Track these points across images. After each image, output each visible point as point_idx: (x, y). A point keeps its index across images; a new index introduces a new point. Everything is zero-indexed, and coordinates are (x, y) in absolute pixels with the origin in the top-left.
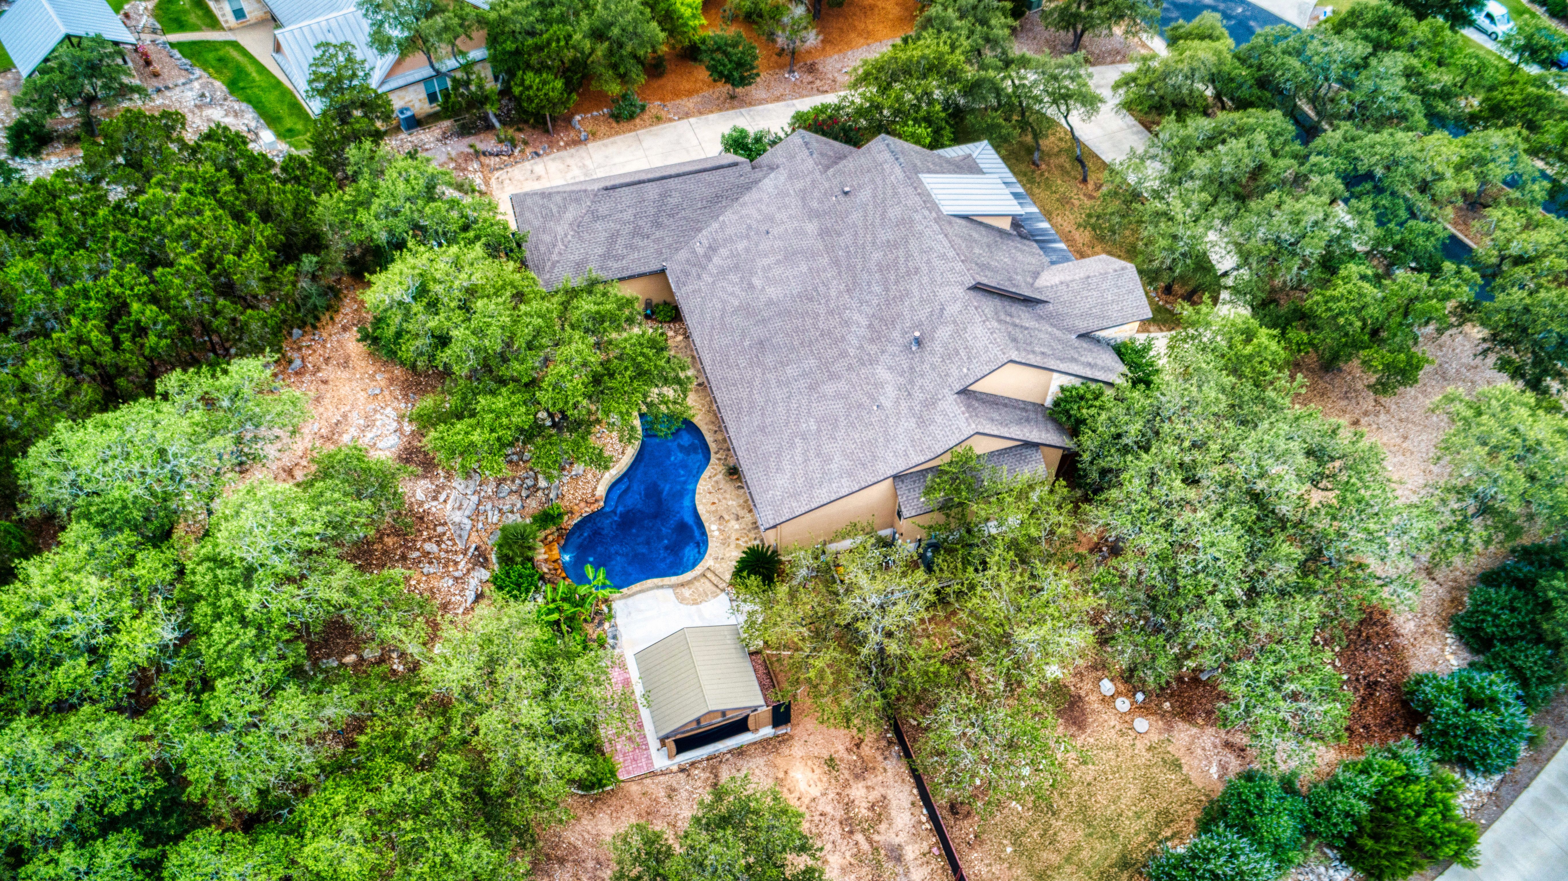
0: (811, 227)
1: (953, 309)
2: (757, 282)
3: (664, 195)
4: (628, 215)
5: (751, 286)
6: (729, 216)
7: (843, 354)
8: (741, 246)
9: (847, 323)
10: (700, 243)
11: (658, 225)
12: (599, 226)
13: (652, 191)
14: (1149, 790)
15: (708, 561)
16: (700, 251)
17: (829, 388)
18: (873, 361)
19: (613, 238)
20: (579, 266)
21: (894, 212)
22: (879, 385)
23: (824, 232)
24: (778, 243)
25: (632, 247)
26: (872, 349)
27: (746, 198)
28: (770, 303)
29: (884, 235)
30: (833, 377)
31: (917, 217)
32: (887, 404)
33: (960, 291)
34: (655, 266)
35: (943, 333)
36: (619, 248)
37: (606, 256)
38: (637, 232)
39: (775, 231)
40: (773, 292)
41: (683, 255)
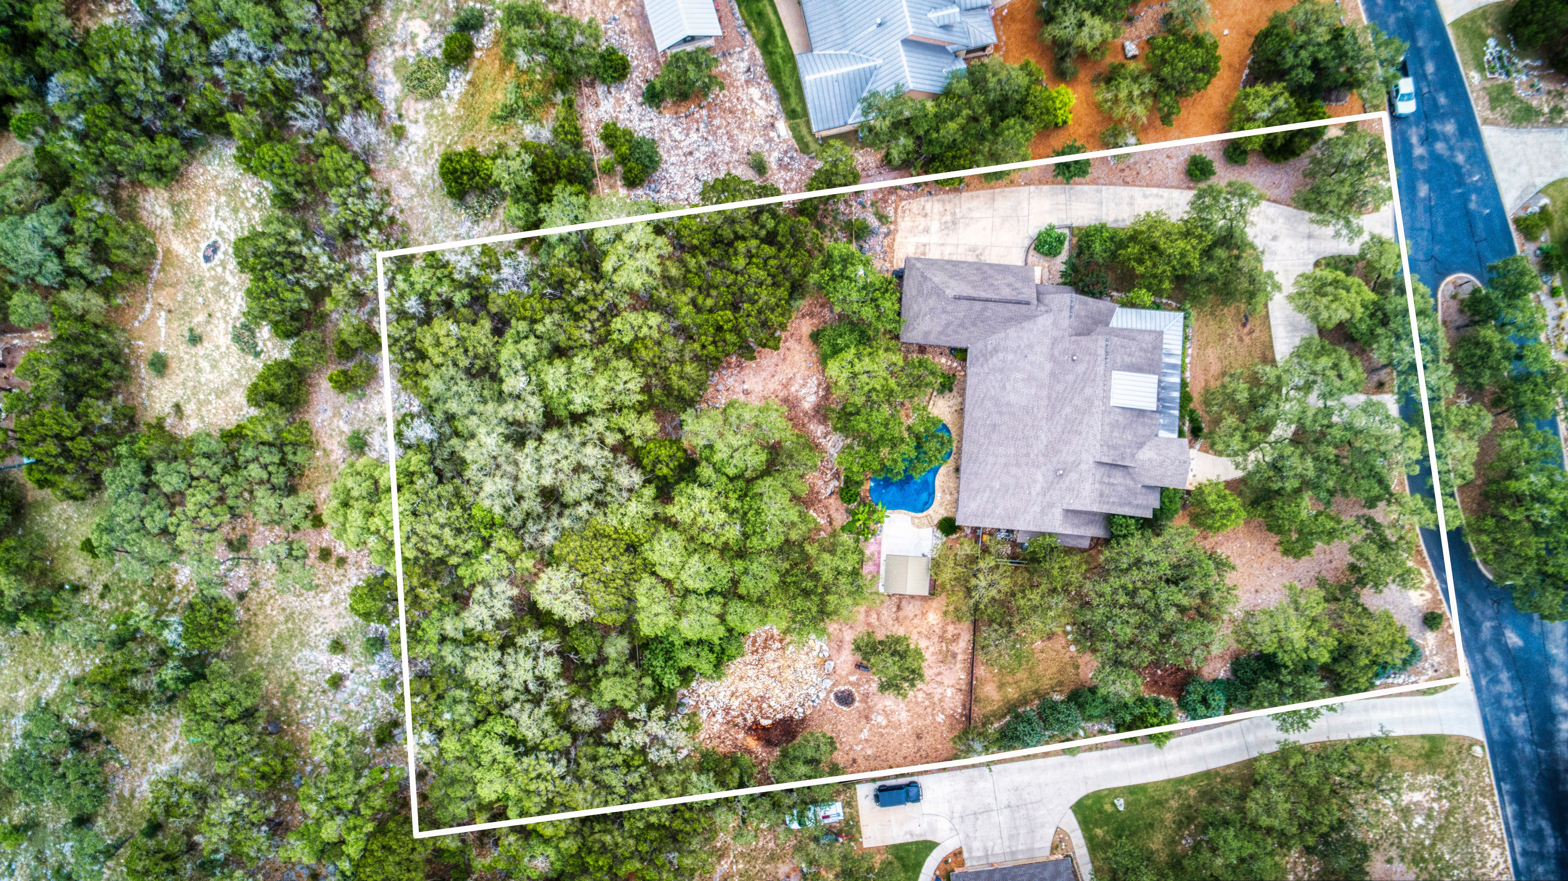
0: (1048, 366)
1: (1084, 467)
2: (1008, 387)
3: (984, 310)
4: (961, 315)
5: (1004, 388)
6: (1012, 332)
7: (1028, 455)
8: (1010, 357)
9: (1037, 437)
10: (992, 341)
11: (974, 324)
12: (944, 316)
13: (978, 306)
14: (1062, 671)
15: (930, 511)
16: (990, 347)
17: (1013, 470)
18: (1038, 467)
19: (948, 325)
20: (927, 334)
21: (1088, 391)
22: (1035, 481)
23: (1053, 374)
24: (1028, 367)
25: (956, 332)
26: (1041, 459)
27: (1026, 324)
28: (1008, 404)
29: (1078, 401)
30: (1018, 465)
31: (1096, 403)
32: (1034, 494)
33: (1091, 460)
34: (963, 345)
35: (1074, 476)
36: (949, 331)
37: (941, 333)
38: (962, 325)
39: (1030, 357)
40: (1013, 398)
41: (980, 345)
